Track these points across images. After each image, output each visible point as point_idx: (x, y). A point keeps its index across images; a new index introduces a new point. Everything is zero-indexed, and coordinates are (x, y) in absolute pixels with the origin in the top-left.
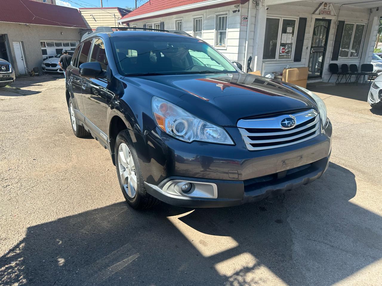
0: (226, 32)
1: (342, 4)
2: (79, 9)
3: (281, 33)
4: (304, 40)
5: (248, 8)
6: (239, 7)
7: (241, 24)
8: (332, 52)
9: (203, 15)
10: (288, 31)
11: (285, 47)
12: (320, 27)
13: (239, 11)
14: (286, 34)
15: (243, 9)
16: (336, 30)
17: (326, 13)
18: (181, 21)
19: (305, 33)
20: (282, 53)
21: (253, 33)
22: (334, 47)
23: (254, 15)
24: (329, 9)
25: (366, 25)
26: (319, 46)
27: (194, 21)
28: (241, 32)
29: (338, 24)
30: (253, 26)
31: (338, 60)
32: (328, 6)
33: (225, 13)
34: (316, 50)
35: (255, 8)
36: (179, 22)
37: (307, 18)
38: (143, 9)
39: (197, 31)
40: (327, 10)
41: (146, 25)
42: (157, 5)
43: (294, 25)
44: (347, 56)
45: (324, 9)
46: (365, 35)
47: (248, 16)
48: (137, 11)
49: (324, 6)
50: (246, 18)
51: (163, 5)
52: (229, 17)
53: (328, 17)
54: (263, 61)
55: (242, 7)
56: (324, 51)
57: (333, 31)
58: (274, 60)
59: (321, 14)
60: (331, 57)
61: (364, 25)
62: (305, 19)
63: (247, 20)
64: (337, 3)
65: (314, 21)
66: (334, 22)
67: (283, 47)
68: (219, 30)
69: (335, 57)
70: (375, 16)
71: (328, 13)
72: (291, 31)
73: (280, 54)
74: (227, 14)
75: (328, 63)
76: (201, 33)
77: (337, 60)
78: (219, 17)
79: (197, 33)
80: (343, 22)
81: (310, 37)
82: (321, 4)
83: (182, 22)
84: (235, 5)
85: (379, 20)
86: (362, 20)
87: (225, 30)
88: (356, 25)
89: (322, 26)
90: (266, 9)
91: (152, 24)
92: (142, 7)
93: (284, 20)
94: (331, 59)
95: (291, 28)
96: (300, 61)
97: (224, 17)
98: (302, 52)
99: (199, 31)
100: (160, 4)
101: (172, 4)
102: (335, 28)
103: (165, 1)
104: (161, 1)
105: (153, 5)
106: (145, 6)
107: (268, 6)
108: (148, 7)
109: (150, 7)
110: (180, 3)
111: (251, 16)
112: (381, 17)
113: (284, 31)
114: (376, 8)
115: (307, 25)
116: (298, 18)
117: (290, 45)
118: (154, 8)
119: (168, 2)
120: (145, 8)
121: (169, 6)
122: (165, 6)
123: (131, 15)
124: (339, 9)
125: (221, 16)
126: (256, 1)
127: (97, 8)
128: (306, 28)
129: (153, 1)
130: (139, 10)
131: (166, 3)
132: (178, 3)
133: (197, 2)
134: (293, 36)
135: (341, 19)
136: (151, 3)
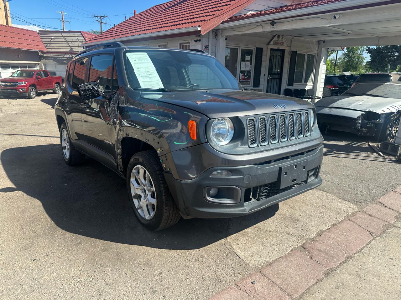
1: (294, 36)
3: (240, 61)
4: (262, 68)
5: (209, 38)
6: (200, 37)
8: (288, 78)
9: (168, 43)
10: (246, 60)
12: (275, 56)
13: (200, 40)
14: (245, 62)
15: (203, 38)
16: (290, 59)
19: (263, 61)
20: (241, 79)
22: (289, 74)
23: (214, 45)
24: (282, 41)
25: (316, 55)
26: (276, 73)
29: (291, 54)
30: (214, 54)
31: (294, 85)
32: (281, 38)
33: (187, 42)
34: (273, 77)
35: (215, 38)
37: (262, 48)
38: (108, 34)
40: (280, 42)
42: (123, 31)
43: (252, 54)
44: (301, 82)
45: (278, 40)
47: (208, 46)
48: (102, 35)
49: (278, 38)
50: (207, 47)
51: (128, 31)
52: (191, 46)
53: (281, 48)
56: (280, 77)
57: (287, 60)
59: (275, 44)
60: (287, 83)
61: (314, 55)
62: (262, 49)
63: (208, 49)
64: (289, 36)
65: (269, 51)
66: (287, 52)
67: (243, 74)
69: (290, 83)
70: (323, 47)
71: (282, 44)
72: (249, 60)
73: (240, 81)
74: (189, 43)
75: (285, 88)
77: (292, 85)
78: (183, 46)
80: (296, 52)
81: (267, 65)
82: (275, 36)
84: (195, 35)
86: (312, 51)
88: (307, 55)
89: (277, 56)
90: (225, 39)
92: (108, 32)
93: (242, 49)
94: (287, 85)
95: (250, 57)
96: (259, 87)
98: (260, 79)
100: (126, 31)
101: (137, 32)
102: (288, 57)
103: (131, 28)
104: (127, 27)
105: (118, 30)
106: (110, 32)
107: (227, 36)
108: (113, 33)
109: (115, 33)
110: (145, 30)
111: (212, 46)
112: (328, 49)
113: (243, 59)
114: (322, 40)
115: (263, 55)
116: (254, 48)
117: (249, 72)
118: (119, 34)
119: (133, 29)
120: (110, 34)
121: (134, 32)
122: (130, 33)
123: (96, 39)
124: (291, 41)
125: (185, 45)
126: (216, 32)
127: (59, 31)
128: (263, 57)
129: (119, 26)
130: (104, 35)
131: (131, 29)
132: (143, 31)
133: (161, 31)
134: (251, 64)
135: (293, 49)
136: (117, 29)
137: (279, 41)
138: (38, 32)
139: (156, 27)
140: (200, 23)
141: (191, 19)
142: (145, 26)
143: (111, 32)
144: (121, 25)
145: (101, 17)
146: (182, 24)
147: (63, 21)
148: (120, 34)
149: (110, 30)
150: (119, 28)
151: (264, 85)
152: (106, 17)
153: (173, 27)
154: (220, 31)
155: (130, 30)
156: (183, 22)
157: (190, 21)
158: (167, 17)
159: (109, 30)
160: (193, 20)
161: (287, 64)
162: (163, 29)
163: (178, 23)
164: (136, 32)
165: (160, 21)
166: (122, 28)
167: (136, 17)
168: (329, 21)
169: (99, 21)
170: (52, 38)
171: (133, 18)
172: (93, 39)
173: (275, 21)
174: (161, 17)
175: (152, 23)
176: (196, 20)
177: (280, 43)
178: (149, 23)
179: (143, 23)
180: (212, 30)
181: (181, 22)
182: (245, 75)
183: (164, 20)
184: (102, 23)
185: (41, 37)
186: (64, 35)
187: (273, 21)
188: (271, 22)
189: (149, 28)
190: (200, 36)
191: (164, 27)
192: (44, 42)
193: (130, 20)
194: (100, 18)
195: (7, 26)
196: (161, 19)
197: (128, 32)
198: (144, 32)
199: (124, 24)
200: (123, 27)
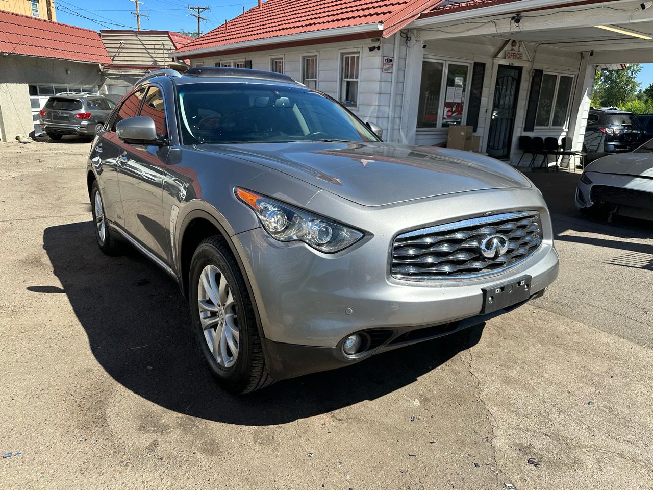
0: (357, 81)
1: (540, 43)
2: (101, 31)
3: (446, 86)
4: (482, 98)
5: (394, 45)
6: (379, 42)
7: (383, 69)
8: (525, 118)
9: (319, 52)
10: (456, 83)
11: (452, 108)
12: (505, 78)
13: (379, 48)
14: (454, 88)
15: (385, 45)
16: (530, 83)
17: (515, 57)
18: (281, 60)
19: (484, 85)
20: (446, 117)
21: (401, 85)
22: (527, 110)
23: (403, 56)
24: (519, 51)
25: (575, 76)
26: (505, 108)
27: (304, 62)
28: (382, 83)
29: (533, 75)
30: (401, 73)
31: (534, 131)
32: (518, 45)
33: (355, 50)
34: (500, 115)
35: (405, 45)
36: (278, 61)
37: (485, 64)
38: (214, 37)
39: (309, 78)
40: (517, 53)
41: (219, 63)
42: (240, 32)
43: (466, 73)
44: (548, 125)
45: (512, 50)
46: (573, 93)
47: (393, 57)
49: (513, 46)
50: (391, 61)
51: (249, 31)
52: (362, 58)
53: (517, 64)
54: (417, 131)
55: (384, 43)
56: (513, 116)
57: (525, 85)
58: (435, 129)
59: (507, 57)
60: (524, 126)
61: (572, 77)
62: (483, 65)
63: (391, 63)
64: (531, 42)
65: (496, 68)
66: (527, 71)
67: (449, 109)
68: (345, 78)
69: (529, 127)
70: (589, 64)
71: (518, 56)
72: (461, 84)
73: (444, 120)
74: (359, 52)
75: (519, 135)
76: (316, 81)
77: (532, 130)
78: (346, 57)
79: (308, 81)
80: (541, 71)
81: (492, 94)
82: (507, 42)
83: (282, 62)
84: (371, 39)
85: (594, 70)
86: (569, 70)
87: (356, 78)
88: (560, 77)
89: (509, 77)
90: (422, 46)
91: (230, 63)
92: (214, 34)
93: (449, 64)
94: (523, 129)
95: (462, 78)
96: (476, 131)
97: (354, 57)
98: (478, 118)
99: (311, 78)
100: (245, 31)
101: (266, 32)
102: (528, 80)
103: (253, 25)
104: (247, 24)
105: (232, 30)
106: (218, 33)
107: (426, 41)
108: (224, 35)
109: (226, 34)
110: (279, 30)
111: (399, 58)
112: (597, 66)
113: (451, 83)
114: (589, 51)
115: (485, 75)
116: (471, 63)
117: (459, 106)
118: (234, 36)
119: (259, 28)
120: (218, 36)
121: (260, 33)
122: (254, 34)
123: (194, 45)
124: (535, 52)
125: (350, 56)
126: (406, 35)
127: (133, 31)
128: (485, 78)
129: (232, 24)
130: (208, 38)
131: (256, 29)
132: (276, 30)
133: (309, 31)
134: (464, 91)
135: (538, 66)
136: (229, 28)
137: (513, 52)
138: (99, 32)
139: (300, 24)
140: (381, 17)
141: (363, 10)
142: (280, 23)
143: (220, 32)
144: (235, 20)
145: (199, 9)
146: (349, 19)
147: (138, 16)
148: (236, 36)
149: (218, 30)
150: (233, 27)
151: (484, 128)
152: (208, 9)
153: (331, 25)
154: (415, 32)
155: (253, 29)
156: (350, 15)
157: (361, 13)
158: (318, 7)
159: (216, 30)
160: (367, 12)
161: (526, 92)
162: (313, 28)
163: (340, 17)
164: (263, 33)
165: (306, 14)
166: (238, 26)
167: (261, 9)
168: (629, 14)
169: (195, 16)
170: (122, 42)
171: (257, 10)
172: (189, 45)
173: (522, 14)
174: (307, 8)
175: (292, 17)
176: (372, 11)
177: (516, 56)
178: (285, 18)
179: (275, 17)
180: (401, 31)
181: (345, 16)
182: (454, 109)
183: (314, 12)
184: (200, 20)
185: (104, 42)
186: (141, 38)
187: (518, 15)
188: (514, 15)
189: (288, 26)
190: (379, 40)
191: (315, 24)
192: (108, 50)
193: (252, 12)
194: (197, 10)
195: (50, 22)
196: (307, 10)
197: (250, 33)
198: (279, 33)
199: (241, 19)
200: (240, 25)
